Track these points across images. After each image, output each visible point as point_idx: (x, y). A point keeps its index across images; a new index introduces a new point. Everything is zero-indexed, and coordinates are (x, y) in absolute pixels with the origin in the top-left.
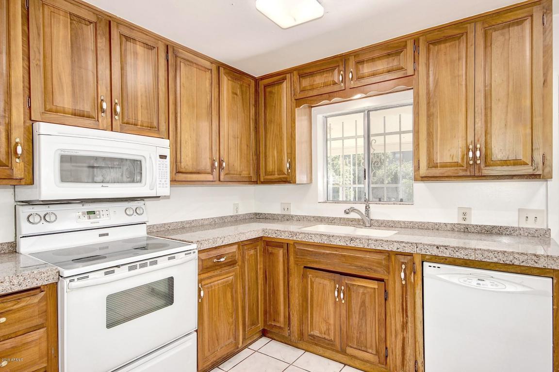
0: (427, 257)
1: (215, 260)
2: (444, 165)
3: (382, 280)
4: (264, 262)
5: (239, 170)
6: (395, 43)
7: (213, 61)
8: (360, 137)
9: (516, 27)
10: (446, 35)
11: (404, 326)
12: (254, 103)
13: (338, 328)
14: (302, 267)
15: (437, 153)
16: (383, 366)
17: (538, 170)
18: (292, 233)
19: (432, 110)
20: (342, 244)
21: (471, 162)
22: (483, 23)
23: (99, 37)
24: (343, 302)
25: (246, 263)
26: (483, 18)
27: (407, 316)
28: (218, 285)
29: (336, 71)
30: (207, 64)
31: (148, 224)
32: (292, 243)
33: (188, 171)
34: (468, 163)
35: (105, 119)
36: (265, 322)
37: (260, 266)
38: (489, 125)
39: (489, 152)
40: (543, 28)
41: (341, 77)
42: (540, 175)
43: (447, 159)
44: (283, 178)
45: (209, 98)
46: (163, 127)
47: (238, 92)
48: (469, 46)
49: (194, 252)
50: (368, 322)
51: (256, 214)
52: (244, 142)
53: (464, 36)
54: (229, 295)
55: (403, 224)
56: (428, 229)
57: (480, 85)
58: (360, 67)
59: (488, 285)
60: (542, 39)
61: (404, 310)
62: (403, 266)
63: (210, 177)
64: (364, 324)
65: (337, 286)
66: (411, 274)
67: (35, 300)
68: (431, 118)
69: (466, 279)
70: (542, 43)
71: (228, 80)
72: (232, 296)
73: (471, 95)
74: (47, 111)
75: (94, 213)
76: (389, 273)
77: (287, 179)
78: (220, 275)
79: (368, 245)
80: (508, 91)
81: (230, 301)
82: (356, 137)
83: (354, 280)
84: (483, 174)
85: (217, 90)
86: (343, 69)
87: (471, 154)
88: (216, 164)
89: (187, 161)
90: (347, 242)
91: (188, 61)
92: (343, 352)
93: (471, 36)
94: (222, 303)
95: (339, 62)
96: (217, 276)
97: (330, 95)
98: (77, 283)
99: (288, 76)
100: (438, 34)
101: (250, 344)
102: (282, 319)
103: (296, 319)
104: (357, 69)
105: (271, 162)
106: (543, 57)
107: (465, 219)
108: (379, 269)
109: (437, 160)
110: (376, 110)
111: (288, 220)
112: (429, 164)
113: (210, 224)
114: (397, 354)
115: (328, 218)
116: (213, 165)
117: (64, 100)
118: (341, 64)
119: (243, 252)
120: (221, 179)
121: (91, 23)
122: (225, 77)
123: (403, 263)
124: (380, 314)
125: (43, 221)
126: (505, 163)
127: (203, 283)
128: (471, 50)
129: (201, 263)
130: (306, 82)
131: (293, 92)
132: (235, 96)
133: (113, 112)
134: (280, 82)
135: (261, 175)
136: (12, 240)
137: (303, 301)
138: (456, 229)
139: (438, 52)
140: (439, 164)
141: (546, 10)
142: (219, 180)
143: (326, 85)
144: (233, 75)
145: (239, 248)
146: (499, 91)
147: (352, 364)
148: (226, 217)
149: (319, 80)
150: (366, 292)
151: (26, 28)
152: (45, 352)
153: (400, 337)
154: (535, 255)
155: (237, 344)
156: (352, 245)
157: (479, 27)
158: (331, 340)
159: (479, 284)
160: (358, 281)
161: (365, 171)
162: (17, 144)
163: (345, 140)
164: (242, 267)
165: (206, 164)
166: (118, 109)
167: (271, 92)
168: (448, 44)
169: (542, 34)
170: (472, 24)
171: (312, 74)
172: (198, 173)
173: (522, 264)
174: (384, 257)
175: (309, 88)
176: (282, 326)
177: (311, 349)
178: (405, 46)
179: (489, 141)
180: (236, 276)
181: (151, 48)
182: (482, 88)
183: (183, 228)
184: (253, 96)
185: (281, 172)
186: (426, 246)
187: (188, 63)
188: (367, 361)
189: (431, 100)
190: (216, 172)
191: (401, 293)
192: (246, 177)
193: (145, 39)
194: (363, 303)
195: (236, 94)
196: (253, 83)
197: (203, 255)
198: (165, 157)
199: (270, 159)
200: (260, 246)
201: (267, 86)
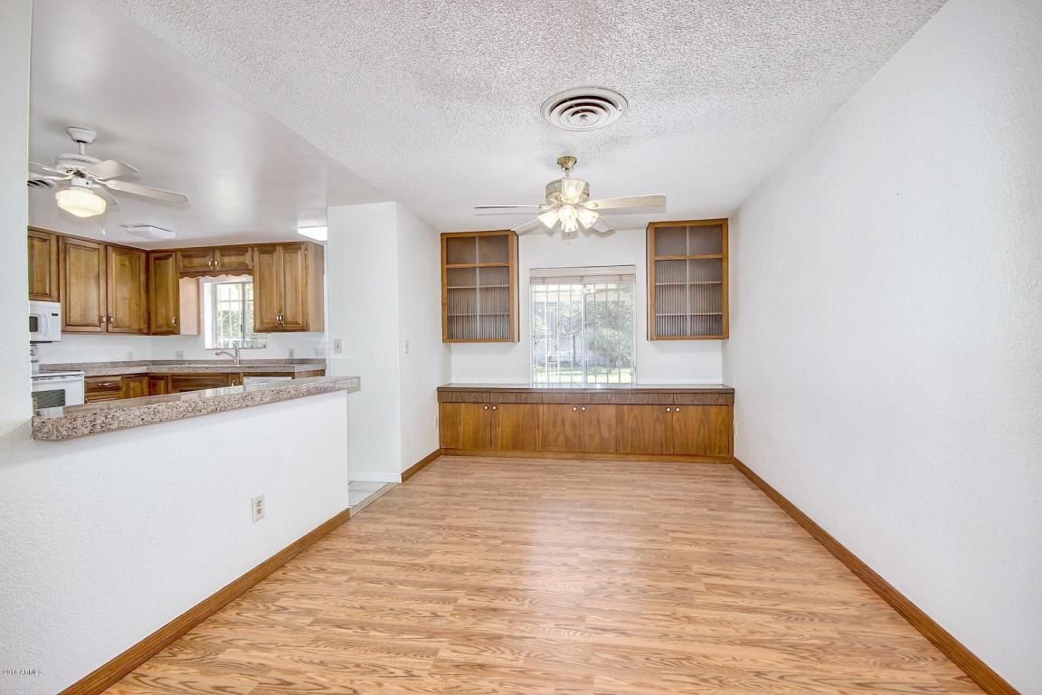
1: (100, 385)
2: (267, 324)
5: (128, 324)
7: (99, 243)
9: (295, 254)
10: (267, 249)
12: (144, 271)
15: (263, 316)
17: (304, 327)
21: (279, 322)
22: (283, 247)
29: (208, 257)
30: (96, 246)
31: (40, 363)
32: (170, 375)
33: (76, 324)
34: (277, 323)
38: (285, 304)
39: (285, 317)
41: (210, 262)
42: (305, 330)
43: (268, 320)
44: (170, 330)
45: (97, 269)
46: (55, 294)
47: (127, 263)
48: (276, 257)
49: (81, 377)
51: (152, 361)
52: (134, 302)
53: (274, 252)
63: (98, 329)
71: (117, 255)
73: (278, 286)
77: (173, 330)
78: (104, 395)
84: (284, 329)
85: (105, 264)
86: (212, 258)
87: (278, 318)
88: (104, 319)
89: (75, 316)
91: (76, 246)
93: (277, 253)
95: (208, 252)
96: (100, 395)
97: (205, 273)
99: (174, 254)
100: (263, 248)
104: (221, 258)
107: (291, 356)
109: (263, 321)
111: (181, 364)
112: (260, 323)
115: (212, 361)
116: (101, 320)
118: (210, 253)
119: (128, 382)
120: (110, 331)
122: (114, 254)
127: (90, 398)
128: (278, 259)
129: (87, 385)
130: (186, 261)
131: (177, 267)
132: (124, 267)
134: (167, 258)
135: (152, 329)
139: (265, 258)
142: (108, 332)
143: (201, 266)
144: (124, 251)
145: (122, 378)
148: (118, 362)
149: (196, 261)
157: (281, 249)
165: (94, 318)
167: (159, 264)
168: (268, 255)
170: (278, 246)
171: (191, 256)
172: (87, 326)
175: (188, 266)
178: (247, 251)
179: (285, 312)
181: (45, 240)
184: (143, 266)
185: (168, 325)
187: (77, 248)
189: (262, 283)
190: (104, 325)
192: (137, 329)
193: (41, 235)
196: (143, 255)
197: (89, 380)
198: (56, 315)
199: (160, 317)
200: (145, 380)
201: (156, 259)
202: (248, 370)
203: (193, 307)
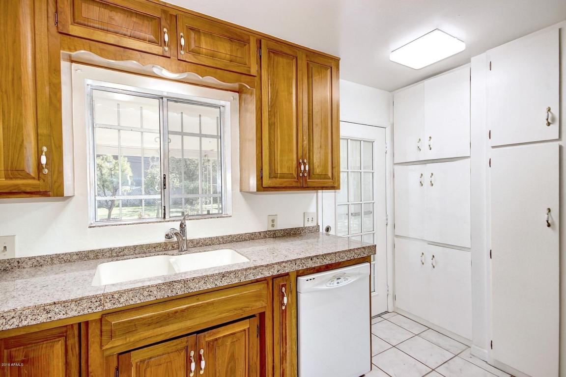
2: (283, 176)
6: (237, 31)
10: (283, 51)
15: (278, 163)
24: (202, 371)
32: (97, 317)
34: (299, 175)
38: (311, 144)
39: (311, 167)
43: (285, 171)
55: (221, 240)
58: (195, 36)
59: (343, 281)
61: (284, 339)
65: (192, 353)
69: (330, 282)
76: (267, 303)
79: (245, 278)
83: (219, 332)
84: (308, 186)
86: (168, 27)
90: (216, 282)
95: (159, 11)
97: (143, 56)
100: (276, 45)
104: (190, 36)
107: (273, 226)
109: (277, 170)
112: (270, 174)
118: (163, 16)
123: (283, 286)
126: (320, 176)
140: (279, 175)
150: (234, 340)
160: (224, 330)
179: (311, 157)
186: (303, 261)
194: (232, 357)
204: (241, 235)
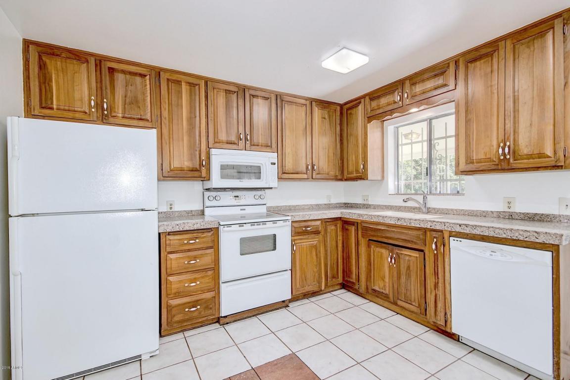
0: (454, 233)
1: (304, 229)
2: (479, 161)
3: (422, 251)
4: (343, 236)
5: (327, 171)
6: (440, 66)
7: (307, 99)
8: (424, 141)
9: (540, 40)
10: (482, 53)
11: (436, 286)
12: (339, 123)
13: (391, 285)
14: (368, 240)
15: (473, 151)
16: (424, 316)
17: (559, 162)
18: (359, 215)
19: (470, 116)
20: (392, 222)
21: (502, 157)
22: (512, 39)
23: (239, 99)
24: (395, 266)
25: (328, 234)
26: (512, 36)
27: (438, 278)
28: (306, 245)
29: (396, 93)
30: (303, 101)
31: (267, 205)
32: (360, 222)
33: (290, 172)
34: (499, 158)
35: (242, 143)
36: (343, 277)
37: (340, 238)
38: (517, 125)
39: (516, 148)
40: (564, 37)
41: (399, 97)
42: (562, 166)
43: (482, 156)
44: (360, 176)
45: (304, 123)
46: (274, 145)
47: (326, 116)
48: (500, 60)
49: (289, 221)
50: (412, 283)
51: (345, 204)
52: (331, 151)
53: (496, 52)
54: (314, 253)
55: (455, 212)
56: (476, 216)
57: (509, 92)
58: (413, 87)
59: (498, 256)
60: (562, 47)
61: (436, 274)
62: (435, 240)
63: (305, 176)
64: (409, 284)
65: (391, 254)
66: (441, 246)
67: (210, 234)
68: (469, 123)
69: (481, 251)
70: (562, 50)
71: (319, 109)
72: (316, 255)
73: (502, 102)
74: (215, 142)
75: (238, 196)
76: (425, 245)
77: (361, 176)
78: (307, 239)
80: (533, 96)
81: (315, 257)
82: (422, 142)
83: (402, 250)
84: (512, 168)
85: (311, 117)
86: (401, 91)
87: (500, 151)
88: (310, 167)
89: (289, 166)
91: (290, 102)
92: (396, 304)
93: (502, 52)
94: (309, 257)
95: (397, 86)
96: (304, 239)
97: (392, 112)
98: (226, 229)
99: (363, 100)
100: (474, 54)
101: (332, 291)
102: (354, 276)
103: (363, 276)
104: (411, 89)
105: (351, 164)
106: (564, 62)
107: (509, 208)
108: (418, 242)
109: (473, 157)
110: (437, 117)
111: (367, 208)
112: (466, 161)
113: (309, 209)
114: (432, 306)
115: (396, 206)
116: (307, 168)
117: (223, 136)
118: (399, 87)
119: (326, 227)
120: (314, 177)
121: (235, 92)
122: (316, 108)
123: (435, 237)
124: (421, 276)
125: (214, 200)
126: (530, 156)
127: (296, 242)
128: (502, 63)
129: (293, 229)
130: (374, 104)
131: (365, 112)
132: (324, 119)
133: (246, 139)
134: (356, 106)
135: (345, 175)
136: (202, 209)
137: (368, 264)
138: (502, 216)
139: (474, 69)
140: (475, 161)
141: (567, 21)
142: (312, 178)
143: (389, 104)
144: (323, 105)
145: (322, 223)
146: (525, 97)
147: (403, 314)
148: (321, 205)
149: (383, 101)
150: (410, 259)
151: (206, 102)
152: (214, 260)
153: (433, 294)
154: (536, 232)
155: (320, 286)
156: (399, 223)
157: (509, 42)
158: (386, 294)
159: (491, 255)
160: (405, 251)
161: (427, 169)
162: (203, 160)
163: (413, 145)
164: (325, 237)
165: (303, 168)
166: (249, 138)
167: (351, 114)
168: (482, 61)
169: (563, 43)
170: (503, 42)
171: (379, 97)
172: (297, 173)
173: (525, 240)
174: (422, 233)
175: (376, 108)
176: (354, 281)
177: (374, 300)
178: (448, 67)
179: (516, 139)
180: (319, 241)
181: (267, 99)
182: (511, 95)
183: (290, 210)
184: (338, 118)
185: (357, 171)
186: (451, 225)
187: (290, 103)
188: (412, 312)
189: (469, 108)
190: (310, 172)
191: (433, 260)
192: (333, 176)
193: (263, 94)
194: (409, 268)
195: (325, 118)
196: (339, 108)
197: (296, 225)
198: (275, 164)
199: (350, 163)
200: (339, 224)
201: (347, 110)
202: (458, 229)
203: (378, 153)
204: (473, 211)
